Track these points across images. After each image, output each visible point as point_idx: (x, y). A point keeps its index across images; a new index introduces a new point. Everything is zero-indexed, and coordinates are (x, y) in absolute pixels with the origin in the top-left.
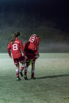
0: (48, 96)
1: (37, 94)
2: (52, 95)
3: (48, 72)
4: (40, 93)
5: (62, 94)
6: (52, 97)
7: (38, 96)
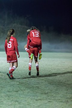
0: (19, 97)
1: (8, 95)
2: (23, 96)
3: (20, 72)
4: (11, 94)
5: (34, 95)
6: (23, 98)
7: (9, 97)
